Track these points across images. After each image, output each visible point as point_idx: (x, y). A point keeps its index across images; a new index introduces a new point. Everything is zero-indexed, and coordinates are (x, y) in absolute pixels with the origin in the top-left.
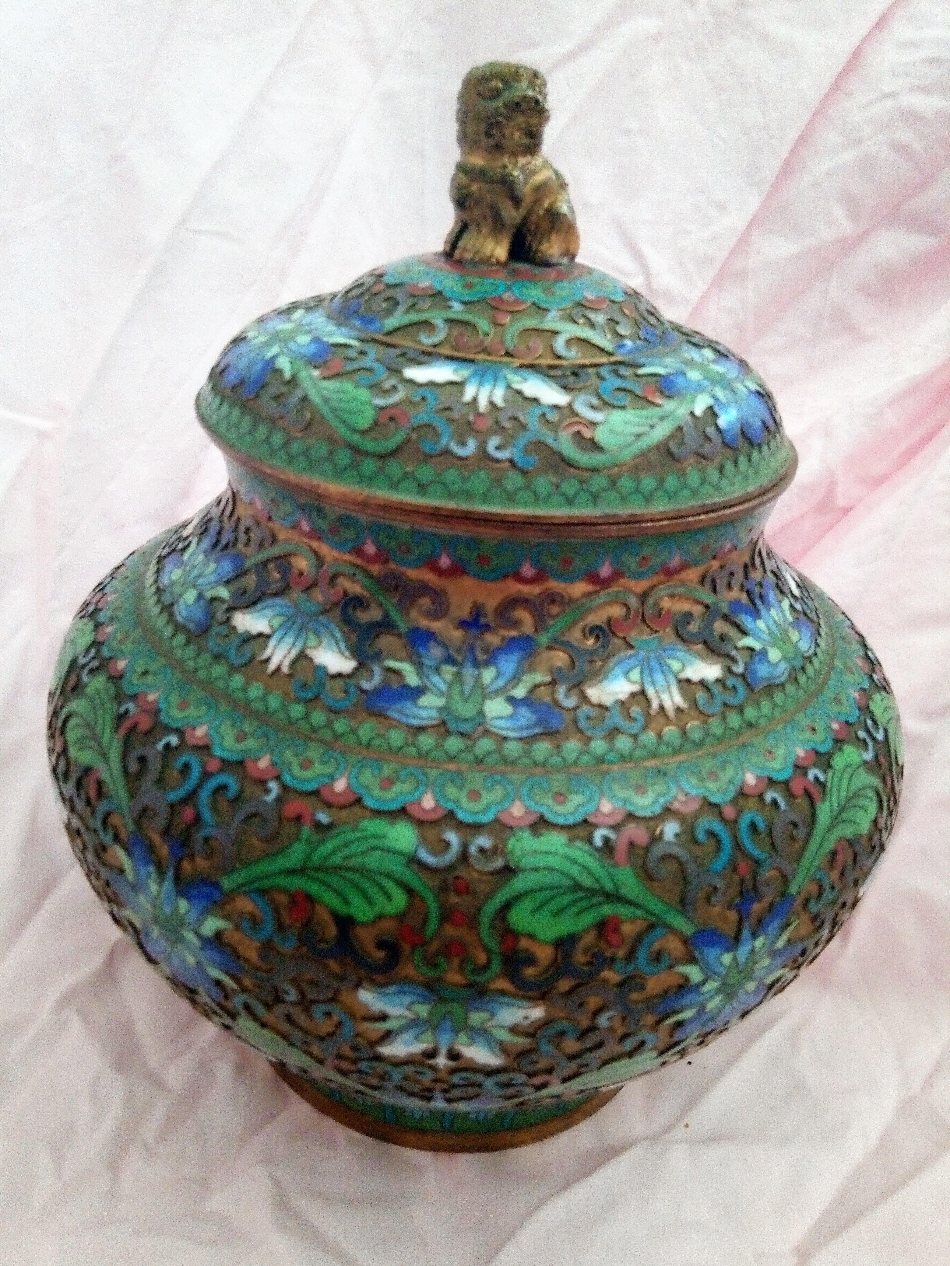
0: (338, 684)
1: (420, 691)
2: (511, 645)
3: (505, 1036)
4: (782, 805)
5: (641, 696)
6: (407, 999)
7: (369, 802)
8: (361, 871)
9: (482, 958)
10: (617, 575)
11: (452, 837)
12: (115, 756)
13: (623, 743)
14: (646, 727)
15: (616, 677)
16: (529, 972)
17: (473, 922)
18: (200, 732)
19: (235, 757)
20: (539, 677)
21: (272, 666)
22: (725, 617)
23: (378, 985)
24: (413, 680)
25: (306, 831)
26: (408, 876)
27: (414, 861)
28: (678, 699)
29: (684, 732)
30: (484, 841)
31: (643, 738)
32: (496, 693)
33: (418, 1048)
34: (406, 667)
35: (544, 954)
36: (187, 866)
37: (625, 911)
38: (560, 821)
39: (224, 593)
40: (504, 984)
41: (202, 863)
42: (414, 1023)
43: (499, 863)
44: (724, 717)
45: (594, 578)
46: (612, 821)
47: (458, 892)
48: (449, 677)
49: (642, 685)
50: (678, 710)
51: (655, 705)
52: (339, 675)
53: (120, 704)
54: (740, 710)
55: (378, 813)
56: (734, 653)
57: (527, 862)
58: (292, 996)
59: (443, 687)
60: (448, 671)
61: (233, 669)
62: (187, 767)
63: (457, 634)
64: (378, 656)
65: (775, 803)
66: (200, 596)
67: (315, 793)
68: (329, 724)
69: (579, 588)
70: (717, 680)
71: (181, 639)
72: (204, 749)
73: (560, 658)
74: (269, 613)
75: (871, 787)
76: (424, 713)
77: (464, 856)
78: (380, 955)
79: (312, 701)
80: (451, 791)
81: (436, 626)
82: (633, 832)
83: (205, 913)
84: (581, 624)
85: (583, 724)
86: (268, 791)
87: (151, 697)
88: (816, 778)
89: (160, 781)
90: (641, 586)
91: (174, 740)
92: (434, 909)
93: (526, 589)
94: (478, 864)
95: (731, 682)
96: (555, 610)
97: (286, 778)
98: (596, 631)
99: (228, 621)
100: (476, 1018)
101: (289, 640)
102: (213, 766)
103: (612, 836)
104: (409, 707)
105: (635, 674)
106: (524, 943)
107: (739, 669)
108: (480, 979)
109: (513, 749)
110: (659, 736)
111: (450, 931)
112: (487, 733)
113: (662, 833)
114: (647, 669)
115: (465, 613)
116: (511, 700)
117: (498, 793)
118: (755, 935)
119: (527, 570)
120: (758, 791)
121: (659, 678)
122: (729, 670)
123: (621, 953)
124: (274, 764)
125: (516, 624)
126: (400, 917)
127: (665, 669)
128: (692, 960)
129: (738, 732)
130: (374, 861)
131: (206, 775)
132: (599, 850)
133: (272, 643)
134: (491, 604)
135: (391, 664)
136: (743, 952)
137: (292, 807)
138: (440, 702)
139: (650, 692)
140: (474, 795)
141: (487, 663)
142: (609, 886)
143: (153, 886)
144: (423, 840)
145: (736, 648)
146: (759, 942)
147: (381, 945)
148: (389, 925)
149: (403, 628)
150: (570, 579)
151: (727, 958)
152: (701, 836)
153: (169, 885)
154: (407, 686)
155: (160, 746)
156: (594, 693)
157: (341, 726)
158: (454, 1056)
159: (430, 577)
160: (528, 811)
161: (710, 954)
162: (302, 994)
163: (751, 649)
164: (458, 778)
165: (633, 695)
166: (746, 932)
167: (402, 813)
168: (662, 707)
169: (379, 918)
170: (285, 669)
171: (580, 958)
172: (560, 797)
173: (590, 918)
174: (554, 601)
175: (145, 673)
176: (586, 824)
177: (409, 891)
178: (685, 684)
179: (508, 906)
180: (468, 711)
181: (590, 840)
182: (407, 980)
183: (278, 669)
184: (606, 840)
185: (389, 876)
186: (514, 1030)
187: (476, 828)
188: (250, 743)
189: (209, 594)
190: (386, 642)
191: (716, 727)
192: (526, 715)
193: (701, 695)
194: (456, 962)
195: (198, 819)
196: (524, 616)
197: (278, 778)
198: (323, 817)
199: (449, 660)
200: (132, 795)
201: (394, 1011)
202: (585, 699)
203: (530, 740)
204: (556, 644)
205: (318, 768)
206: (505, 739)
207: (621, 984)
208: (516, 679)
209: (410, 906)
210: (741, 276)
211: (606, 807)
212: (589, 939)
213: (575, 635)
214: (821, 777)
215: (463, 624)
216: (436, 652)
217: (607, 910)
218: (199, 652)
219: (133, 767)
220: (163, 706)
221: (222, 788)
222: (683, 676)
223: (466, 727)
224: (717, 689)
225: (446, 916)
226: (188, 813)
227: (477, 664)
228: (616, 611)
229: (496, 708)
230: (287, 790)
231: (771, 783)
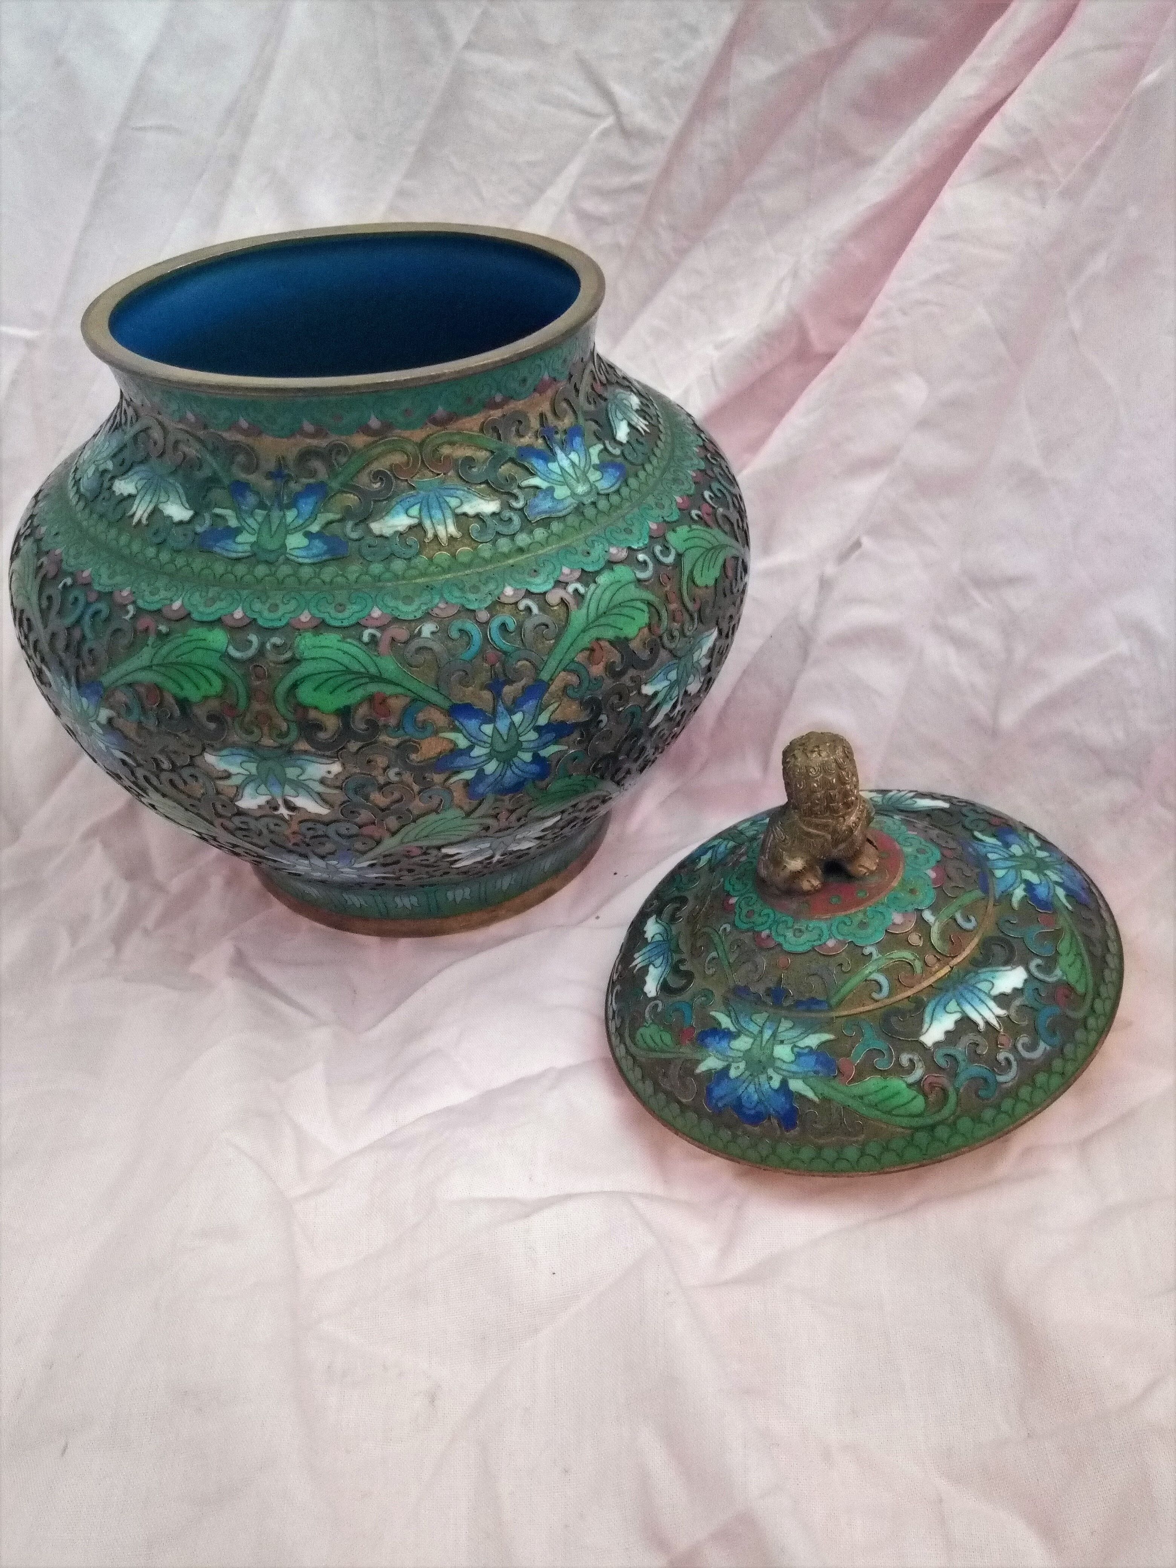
0: (180, 529)
1: (238, 531)
2: (309, 490)
3: (320, 788)
4: (535, 610)
5: (418, 528)
6: (239, 759)
7: (195, 616)
8: (190, 665)
9: (284, 726)
10: (387, 427)
11: (254, 638)
12: (34, 598)
13: (398, 565)
14: (419, 553)
15: (398, 513)
16: (322, 736)
17: (270, 698)
18: (86, 574)
19: (107, 590)
20: (331, 516)
21: (136, 520)
22: (512, 460)
23: (215, 750)
24: (233, 523)
25: (151, 640)
26: (222, 667)
27: (225, 656)
28: (452, 529)
29: (454, 556)
30: (277, 640)
31: (415, 561)
32: (296, 530)
33: (262, 800)
34: (228, 513)
35: (332, 723)
36: (83, 672)
37: (389, 690)
38: (337, 624)
39: (110, 465)
40: (303, 746)
41: (91, 669)
42: (249, 779)
43: (288, 655)
44: (494, 542)
45: (366, 430)
46: (378, 624)
47: (258, 678)
48: (260, 519)
49: (420, 518)
50: (451, 539)
51: (430, 535)
52: (181, 523)
53: (39, 559)
54: (512, 537)
55: (202, 623)
56: (516, 491)
57: (306, 654)
58: (166, 765)
59: (255, 526)
60: (260, 514)
61: (110, 525)
62: (76, 599)
63: (269, 484)
64: (208, 507)
65: (528, 609)
66: (97, 469)
67: (159, 611)
68: (172, 561)
69: (359, 441)
70: (494, 514)
71: (81, 504)
72: (88, 585)
73: (351, 499)
74: (136, 478)
75: (643, 601)
76: (240, 548)
77: (261, 651)
78: (212, 726)
79: (160, 545)
80: (257, 606)
81: (252, 478)
82: (401, 633)
83: (98, 707)
84: (367, 471)
85: (365, 551)
86: (128, 612)
87: (58, 552)
88: (576, 590)
89: (60, 613)
90: (418, 435)
91: (69, 581)
92: (242, 690)
93: (314, 442)
94: (272, 656)
95: (507, 514)
96: (343, 460)
97: (140, 603)
98: (378, 475)
99: (110, 488)
100: (292, 772)
101: (148, 498)
102: (93, 597)
103: (378, 634)
104: (230, 545)
105: (414, 511)
106: (312, 714)
107: (519, 505)
108: (286, 741)
109: (306, 572)
110: (431, 559)
111: (257, 706)
112: (288, 561)
113: (420, 632)
114: (426, 506)
115: (271, 466)
116: (308, 535)
117: (293, 605)
118: (511, 712)
119: (309, 427)
120: (513, 601)
121: (437, 514)
122: (508, 506)
123: (393, 722)
124: (132, 593)
125: (313, 473)
126: (220, 696)
127: (442, 505)
128: (455, 729)
129: (506, 556)
130: (198, 657)
131: (88, 604)
132: (366, 644)
133: (137, 502)
134: (291, 458)
135: (218, 511)
136: (503, 725)
137: (145, 622)
138: (253, 539)
139: (427, 524)
140: (274, 608)
141: (289, 507)
142: (373, 670)
143: (67, 692)
144: (232, 641)
145: (519, 487)
146: (517, 718)
147: (211, 718)
148: (214, 704)
149: (226, 482)
150: (349, 432)
151: (488, 729)
152: (455, 634)
153: (74, 688)
154: (229, 527)
155: (61, 585)
156: (376, 527)
157: (180, 561)
158: (291, 807)
159: (240, 437)
160: (313, 617)
161: (472, 724)
162: (173, 763)
163: (537, 488)
164: (263, 596)
165: (411, 528)
166: (501, 709)
167: (218, 622)
168: (436, 536)
169: (206, 698)
170: (144, 521)
171: (359, 725)
172: (341, 607)
173: (359, 693)
174: (338, 453)
175: (57, 534)
176: (359, 626)
177: (223, 678)
178: (461, 518)
179: (295, 686)
180: (272, 545)
181: (359, 637)
182: (234, 745)
183: (140, 521)
184: (373, 636)
185: (208, 668)
186: (322, 781)
187: (273, 630)
188: (119, 579)
189: (101, 468)
190: (217, 494)
191: (486, 550)
192: (319, 546)
193: (475, 526)
194: (266, 729)
195: (84, 637)
196: (317, 464)
197: (134, 603)
198: (163, 628)
199: (262, 505)
200: (46, 627)
201: (233, 769)
202: (370, 531)
203: (321, 564)
204: (349, 487)
205: (163, 594)
206: (301, 564)
207: (398, 747)
208: (313, 517)
209: (225, 688)
211: (376, 613)
212: (363, 711)
213: (364, 479)
214: (582, 590)
215: (270, 475)
216: (251, 499)
217: (373, 688)
218: (91, 513)
219: (45, 603)
220: (64, 557)
221: (97, 613)
222: (459, 511)
223: (272, 557)
224: (489, 522)
225: (251, 694)
226: (77, 634)
227: (284, 507)
228: (398, 458)
229: (295, 541)
230: (139, 611)
231: (529, 594)
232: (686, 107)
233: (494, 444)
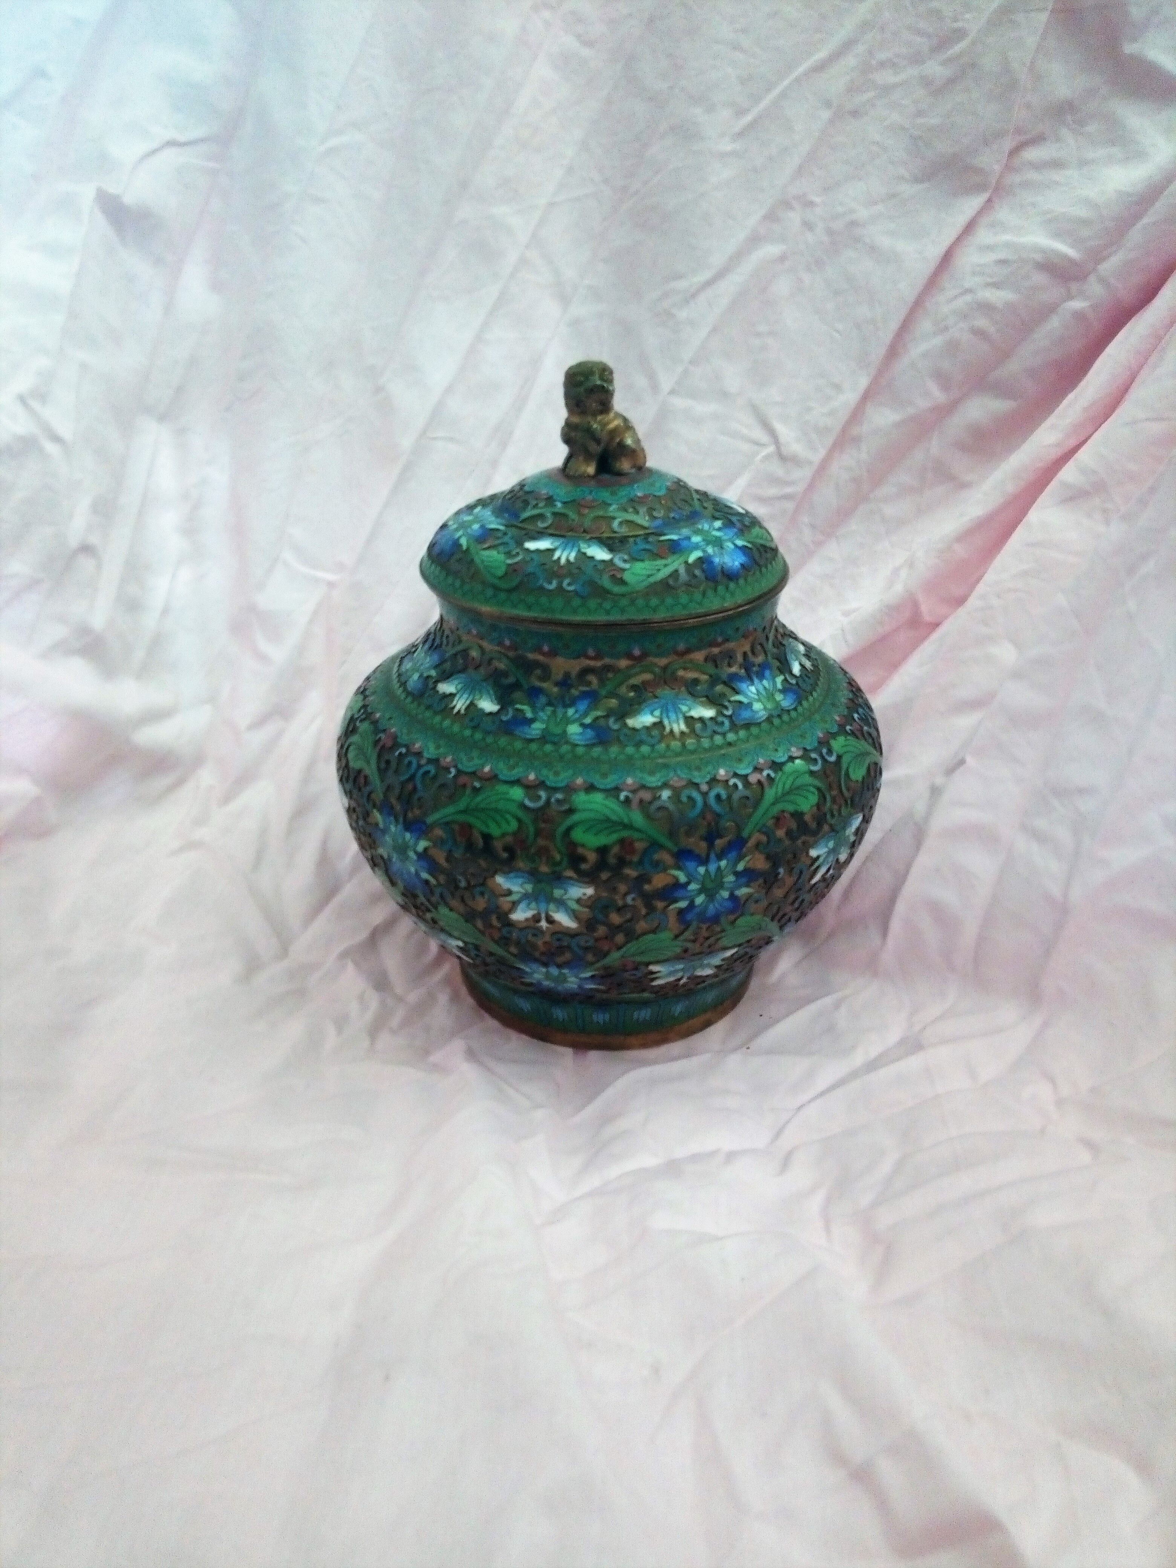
0: (489, 719)
1: (532, 721)
2: (585, 695)
3: (575, 906)
4: (740, 786)
5: (659, 725)
6: (520, 881)
7: (501, 777)
8: (496, 810)
9: (558, 857)
10: (644, 655)
11: (543, 794)
12: (373, 762)
13: (645, 749)
14: (660, 742)
15: (645, 714)
16: (584, 866)
17: (551, 836)
18: (417, 746)
19: (434, 757)
20: (599, 713)
21: (456, 710)
22: (725, 683)
23: (506, 873)
24: (529, 715)
25: (468, 791)
26: (520, 814)
27: (523, 806)
28: (683, 727)
29: (684, 745)
30: (559, 796)
31: (657, 747)
32: (574, 722)
33: (529, 914)
34: (525, 708)
35: (592, 857)
36: (410, 815)
37: (636, 835)
38: (602, 787)
39: (433, 673)
40: (569, 873)
41: (417, 812)
42: (526, 896)
43: (566, 807)
44: (712, 737)
45: (629, 656)
46: (633, 788)
47: (544, 821)
48: (549, 713)
49: (661, 719)
50: (682, 733)
51: (668, 729)
52: (491, 714)
53: (376, 735)
54: (724, 735)
55: (506, 782)
56: (726, 703)
57: (580, 807)
58: (463, 884)
59: (545, 718)
60: (549, 709)
61: (436, 713)
62: (410, 763)
63: (555, 690)
64: (512, 703)
65: (735, 786)
66: (421, 676)
67: (474, 773)
68: (484, 739)
69: (623, 663)
70: (711, 718)
71: (409, 699)
72: (419, 754)
73: (613, 702)
74: (456, 682)
75: (815, 787)
76: (534, 732)
77: (548, 802)
78: (505, 855)
79: (475, 728)
80: (545, 772)
81: (545, 685)
82: (646, 796)
83: (418, 839)
84: (626, 684)
85: (622, 738)
86: (450, 773)
87: (393, 730)
88: (768, 775)
89: (396, 772)
90: (663, 662)
91: (404, 750)
92: (531, 829)
93: (592, 663)
94: (554, 806)
95: (720, 719)
96: (610, 675)
97: (460, 766)
98: (634, 688)
99: (434, 688)
100: (557, 893)
101: (465, 696)
102: (423, 762)
103: (630, 795)
104: (526, 729)
105: (657, 713)
106: (580, 850)
107: (729, 713)
108: (557, 869)
109: (580, 750)
110: (668, 746)
111: (541, 842)
112: (567, 742)
113: (660, 796)
114: (665, 710)
115: (560, 677)
116: (583, 725)
117: (570, 772)
118: (719, 858)
119: (591, 652)
120: (725, 778)
121: (673, 716)
122: (720, 713)
123: (635, 859)
124: (453, 760)
125: (589, 683)
126: (515, 834)
127: (677, 710)
128: (679, 868)
129: (720, 747)
130: (501, 805)
131: (419, 766)
132: (622, 802)
133: (457, 698)
134: (574, 673)
135: (518, 706)
136: (712, 867)
137: (462, 780)
138: (544, 726)
139: (666, 722)
140: (556, 774)
141: (570, 706)
142: (626, 821)
143: (393, 828)
144: (527, 795)
145: (729, 701)
146: (723, 863)
147: (506, 849)
148: (509, 839)
149: (526, 687)
150: (618, 657)
151: (702, 870)
152: (684, 799)
153: (400, 827)
154: (526, 718)
155: (397, 753)
156: (631, 722)
157: (490, 740)
158: (550, 920)
159: (540, 658)
160: (585, 782)
161: (691, 865)
162: (469, 883)
163: (740, 702)
164: (549, 765)
165: (655, 724)
166: (713, 856)
167: (517, 782)
168: (672, 731)
169: (504, 835)
170: (463, 711)
171: (612, 860)
172: (605, 775)
173: (615, 837)
174: (608, 671)
175: (391, 718)
176: (617, 790)
177: (519, 820)
178: (690, 720)
179: (569, 829)
180: (558, 730)
181: (618, 797)
182: (519, 870)
183: (459, 711)
184: (627, 798)
185: (509, 813)
186: (578, 901)
187: (555, 789)
188: (442, 750)
189: (425, 675)
190: (517, 695)
191: (706, 743)
192: (590, 733)
193: (698, 726)
194: (544, 859)
195: (415, 789)
196: (593, 679)
197: (455, 767)
198: (477, 784)
199: (550, 704)
200: (382, 781)
201: (515, 888)
202: (625, 725)
203: (590, 746)
204: (612, 695)
205: (477, 761)
206: (577, 745)
207: (637, 878)
208: (586, 714)
209: (520, 828)
210: (856, 440)
211: (630, 781)
212: (615, 850)
213: (623, 690)
214: (773, 775)
215: (557, 684)
216: (543, 700)
217: (625, 834)
218: (419, 705)
219: (383, 765)
220: (399, 734)
221: (428, 772)
222: (688, 714)
223: (556, 739)
224: (709, 723)
225: (538, 833)
226: (410, 786)
227: (566, 706)
228: (647, 676)
229: (574, 729)
230: (459, 772)
231: (736, 775)
232: (829, 441)
233: (711, 669)
